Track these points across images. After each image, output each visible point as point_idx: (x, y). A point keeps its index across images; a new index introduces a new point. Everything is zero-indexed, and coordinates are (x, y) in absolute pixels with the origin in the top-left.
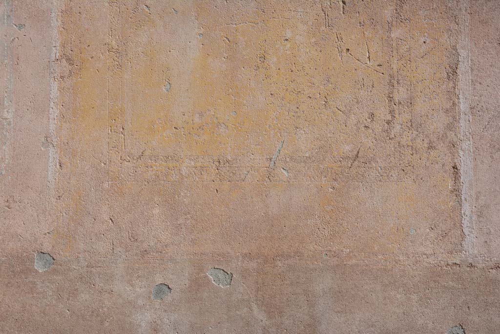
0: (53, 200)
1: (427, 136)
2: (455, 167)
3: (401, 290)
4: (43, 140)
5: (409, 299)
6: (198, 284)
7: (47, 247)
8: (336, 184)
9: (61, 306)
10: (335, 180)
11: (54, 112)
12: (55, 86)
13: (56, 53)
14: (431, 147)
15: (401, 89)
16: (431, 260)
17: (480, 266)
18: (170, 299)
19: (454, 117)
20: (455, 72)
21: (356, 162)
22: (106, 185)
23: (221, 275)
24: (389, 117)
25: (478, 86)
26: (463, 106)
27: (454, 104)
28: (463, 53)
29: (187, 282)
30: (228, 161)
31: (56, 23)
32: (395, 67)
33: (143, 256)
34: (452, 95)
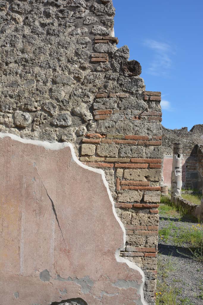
1: (12, 237)
2: (19, 247)
3: (2, 281)
5: (4, 284)
15: (5, 223)
16: (11, 273)
17: (24, 276)
19: (20, 232)
20: (21, 219)
24: (2, 231)
25: (27, 224)
26: (22, 229)
27: (20, 228)
28: (23, 214)
32: (4, 216)
34: (20, 225)
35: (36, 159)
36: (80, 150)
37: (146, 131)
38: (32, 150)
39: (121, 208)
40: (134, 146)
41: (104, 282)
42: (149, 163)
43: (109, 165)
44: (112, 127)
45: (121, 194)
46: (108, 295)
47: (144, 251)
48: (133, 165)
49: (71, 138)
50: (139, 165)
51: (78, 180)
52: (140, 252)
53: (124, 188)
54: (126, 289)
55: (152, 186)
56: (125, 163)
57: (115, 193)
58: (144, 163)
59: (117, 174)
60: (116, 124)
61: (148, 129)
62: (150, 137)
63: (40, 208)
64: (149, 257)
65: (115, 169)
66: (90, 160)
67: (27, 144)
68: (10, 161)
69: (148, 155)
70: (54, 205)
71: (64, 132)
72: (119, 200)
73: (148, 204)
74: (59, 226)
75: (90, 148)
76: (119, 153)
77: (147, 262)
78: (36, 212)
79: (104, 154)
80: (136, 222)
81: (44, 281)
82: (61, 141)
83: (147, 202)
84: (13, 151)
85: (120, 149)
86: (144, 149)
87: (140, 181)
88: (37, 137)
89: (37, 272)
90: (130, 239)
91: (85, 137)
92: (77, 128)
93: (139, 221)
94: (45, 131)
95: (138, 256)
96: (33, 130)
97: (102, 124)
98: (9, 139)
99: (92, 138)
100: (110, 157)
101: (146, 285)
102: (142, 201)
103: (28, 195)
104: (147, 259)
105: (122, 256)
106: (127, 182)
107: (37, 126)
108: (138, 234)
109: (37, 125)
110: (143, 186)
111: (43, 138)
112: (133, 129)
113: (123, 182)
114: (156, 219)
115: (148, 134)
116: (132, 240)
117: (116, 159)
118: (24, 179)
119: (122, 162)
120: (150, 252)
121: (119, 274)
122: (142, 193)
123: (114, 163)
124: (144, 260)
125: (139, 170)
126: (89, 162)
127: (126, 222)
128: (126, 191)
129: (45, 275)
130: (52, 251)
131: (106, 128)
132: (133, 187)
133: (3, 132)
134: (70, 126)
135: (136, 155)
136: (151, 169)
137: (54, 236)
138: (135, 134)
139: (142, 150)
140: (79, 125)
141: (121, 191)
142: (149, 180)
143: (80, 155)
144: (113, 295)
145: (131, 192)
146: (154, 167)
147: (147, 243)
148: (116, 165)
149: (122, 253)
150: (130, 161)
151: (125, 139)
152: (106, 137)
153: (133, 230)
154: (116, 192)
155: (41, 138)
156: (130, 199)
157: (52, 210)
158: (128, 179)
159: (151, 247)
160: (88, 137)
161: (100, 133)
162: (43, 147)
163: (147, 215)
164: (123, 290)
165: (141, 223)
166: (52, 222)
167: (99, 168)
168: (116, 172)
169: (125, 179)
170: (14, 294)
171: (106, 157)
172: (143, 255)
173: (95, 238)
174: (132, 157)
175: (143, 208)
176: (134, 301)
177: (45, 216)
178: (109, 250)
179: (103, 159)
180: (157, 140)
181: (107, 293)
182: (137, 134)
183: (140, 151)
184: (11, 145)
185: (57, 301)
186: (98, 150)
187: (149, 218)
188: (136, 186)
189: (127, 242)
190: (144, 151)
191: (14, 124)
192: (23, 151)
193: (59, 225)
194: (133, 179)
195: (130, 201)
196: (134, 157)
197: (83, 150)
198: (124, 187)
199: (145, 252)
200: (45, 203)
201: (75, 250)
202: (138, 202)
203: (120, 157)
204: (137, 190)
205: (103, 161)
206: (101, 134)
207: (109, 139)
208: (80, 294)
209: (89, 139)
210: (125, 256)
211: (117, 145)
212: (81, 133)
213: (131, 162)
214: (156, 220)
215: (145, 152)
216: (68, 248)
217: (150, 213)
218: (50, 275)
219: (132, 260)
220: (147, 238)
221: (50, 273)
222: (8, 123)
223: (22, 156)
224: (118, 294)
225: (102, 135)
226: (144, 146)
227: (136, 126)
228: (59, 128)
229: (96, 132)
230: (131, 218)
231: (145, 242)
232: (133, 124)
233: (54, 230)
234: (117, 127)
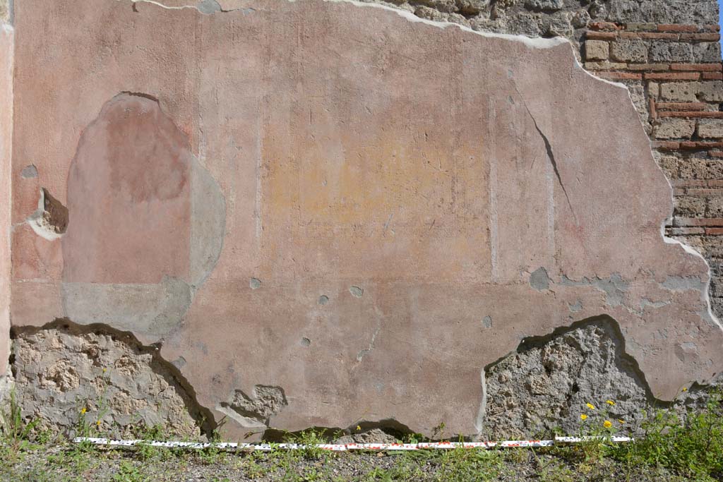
0: (260, 248)
1: (473, 212)
2: (488, 229)
3: (458, 297)
4: (253, 214)
5: (462, 302)
6: (344, 295)
7: (257, 275)
8: (422, 239)
9: (266, 308)
10: (422, 236)
11: (259, 197)
12: (259, 182)
13: (259, 163)
14: (475, 218)
15: (459, 185)
16: (475, 281)
17: (500, 284)
18: (328, 304)
19: (488, 201)
20: (488, 176)
21: (433, 227)
22: (290, 240)
23: (357, 290)
24: (452, 201)
25: (501, 184)
26: (493, 195)
27: (488, 194)
28: (493, 165)
29: (337, 294)
30: (360, 226)
31: (260, 146)
32: (455, 172)
33: (312, 280)
34: (487, 188)
35: (511, 64)
36: (583, 51)
37: (693, 16)
38: (502, 48)
39: (661, 150)
40: (675, 43)
41: (645, 282)
42: (700, 72)
43: (634, 76)
44: (635, 10)
45: (660, 124)
46: (653, 306)
47: (705, 224)
48: (675, 76)
49: (566, 30)
50: (684, 76)
51: (588, 100)
52: (698, 227)
53: (663, 115)
54: (683, 293)
55: (710, 110)
56: (661, 71)
57: (648, 124)
58: (694, 71)
59: (650, 90)
60: (640, 5)
61: (696, 14)
62: (700, 27)
63: (524, 151)
64: (713, 235)
65: (646, 83)
66: (603, 68)
67: (493, 39)
68: (462, 69)
69: (699, 57)
70: (549, 146)
71: (552, 21)
72: (657, 136)
73: (705, 142)
74: (561, 185)
75: (600, 48)
76: (650, 54)
77: (710, 245)
78: (518, 161)
79: (625, 56)
80: (686, 173)
81: (539, 289)
82: (548, 34)
83: (704, 137)
84: (466, 51)
85: (650, 49)
86: (691, 47)
87: (688, 102)
88: (503, 28)
89: (525, 274)
90: (681, 204)
91: (590, 29)
92: (574, 14)
93: (693, 171)
94: (518, 17)
95: (695, 235)
96: (494, 17)
97: (617, 5)
98: (456, 30)
99: (602, 29)
100: (635, 62)
101: (712, 285)
102: (695, 136)
103: (501, 128)
104: (711, 239)
105: (668, 236)
106: (667, 104)
107: (501, 10)
108: (693, 194)
109: (500, 7)
110: (695, 110)
111: (516, 29)
112: (671, 13)
113: (661, 104)
114: (720, 166)
115: (696, 21)
116: (683, 206)
117: (646, 66)
118: (492, 101)
119: (656, 70)
120: (714, 226)
121: (669, 264)
122: (693, 123)
123: (642, 72)
124: (706, 240)
125: (686, 84)
126: (601, 70)
127: (670, 174)
128: (667, 119)
129: (540, 277)
130: (550, 231)
131: (624, 12)
132: (677, 113)
133: (436, 21)
134: (561, 10)
135: (678, 58)
136: (705, 82)
137: (552, 202)
138: (675, 22)
139: (688, 49)
140: (576, 9)
141: (658, 121)
142: (704, 100)
143: (584, 59)
144: (662, 305)
145: (675, 121)
146: (710, 77)
147: (707, 210)
148: (647, 76)
149: (668, 229)
150: (670, 68)
151: (658, 31)
152: (626, 28)
153: (684, 188)
154: (650, 123)
155: (512, 29)
156: (674, 133)
157: (547, 156)
158: (668, 100)
159: (715, 217)
160: (595, 28)
161: (615, 21)
162: (523, 44)
163: (704, 162)
164: (678, 294)
165: (695, 175)
166: (548, 177)
167: (617, 81)
168: (646, 87)
169: (664, 99)
170: (482, 321)
171: (628, 62)
172: (704, 232)
173: (625, 202)
174: (673, 62)
175: (698, 149)
176: (698, 314)
177: (534, 166)
178: (650, 224)
179: (624, 66)
180: (711, 32)
181: (651, 301)
182: (678, 22)
183: (686, 51)
184: (462, 41)
185: (564, 325)
186: (614, 50)
187: (708, 165)
188: (682, 110)
189: (675, 210)
190: (691, 51)
191: (457, 5)
192: (485, 51)
193: (560, 182)
194: (677, 100)
195: (676, 137)
196: (676, 62)
197: (589, 51)
198: (662, 113)
199: (707, 226)
200: (532, 144)
201: (593, 227)
202: (688, 139)
203: (651, 61)
204: (685, 118)
205: (624, 69)
206: (616, 24)
207: (631, 31)
208: (604, 307)
209: (596, 31)
210: (673, 235)
211: (645, 42)
212: (582, 22)
213: (671, 70)
214: (720, 169)
215: (694, 53)
216: (578, 223)
217: (709, 156)
218: (550, 276)
219: (685, 242)
220: (707, 200)
221: (549, 274)
222: (446, 4)
223: (485, 60)
224: (669, 302)
225: (618, 25)
226: (690, 43)
227: (675, 8)
228: (543, 14)
229: (607, 20)
230: (679, 168)
231: (704, 208)
232: (669, 5)
233: (552, 192)
234: (643, 11)
